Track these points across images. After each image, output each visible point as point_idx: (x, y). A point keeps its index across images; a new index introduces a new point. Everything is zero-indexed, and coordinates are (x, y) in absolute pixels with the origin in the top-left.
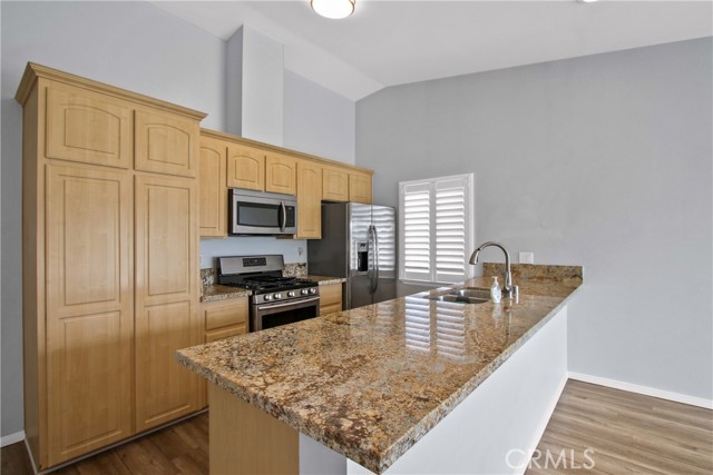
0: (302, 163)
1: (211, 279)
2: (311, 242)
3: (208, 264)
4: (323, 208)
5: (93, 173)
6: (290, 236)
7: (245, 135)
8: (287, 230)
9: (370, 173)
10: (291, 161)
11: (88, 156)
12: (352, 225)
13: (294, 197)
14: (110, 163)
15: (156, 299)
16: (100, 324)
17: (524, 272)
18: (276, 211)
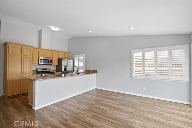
0: (54, 52)
1: (36, 72)
2: (57, 66)
3: (35, 69)
4: (58, 60)
5: (15, 56)
6: (51, 65)
7: (42, 48)
8: (50, 64)
9: (70, 53)
10: (52, 52)
11: (15, 54)
12: (63, 62)
13: (52, 58)
14: (18, 54)
15: (25, 74)
16: (16, 77)
17: (91, 71)
18: (48, 61)
